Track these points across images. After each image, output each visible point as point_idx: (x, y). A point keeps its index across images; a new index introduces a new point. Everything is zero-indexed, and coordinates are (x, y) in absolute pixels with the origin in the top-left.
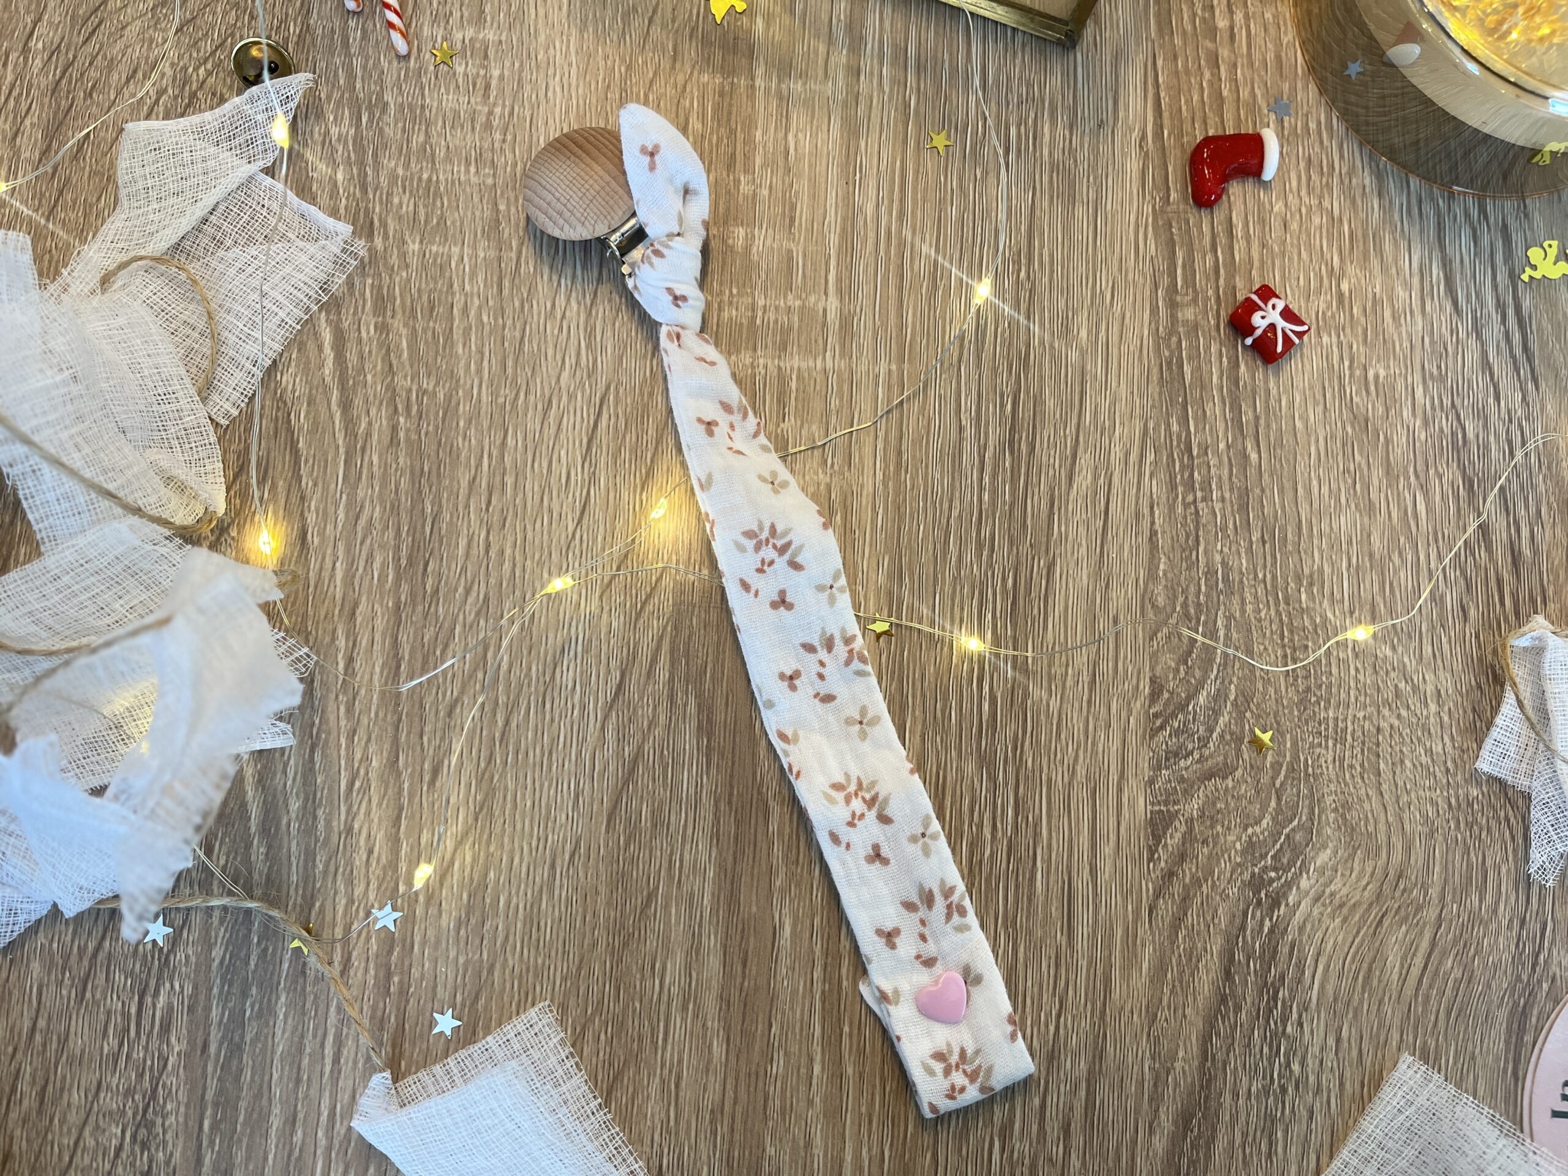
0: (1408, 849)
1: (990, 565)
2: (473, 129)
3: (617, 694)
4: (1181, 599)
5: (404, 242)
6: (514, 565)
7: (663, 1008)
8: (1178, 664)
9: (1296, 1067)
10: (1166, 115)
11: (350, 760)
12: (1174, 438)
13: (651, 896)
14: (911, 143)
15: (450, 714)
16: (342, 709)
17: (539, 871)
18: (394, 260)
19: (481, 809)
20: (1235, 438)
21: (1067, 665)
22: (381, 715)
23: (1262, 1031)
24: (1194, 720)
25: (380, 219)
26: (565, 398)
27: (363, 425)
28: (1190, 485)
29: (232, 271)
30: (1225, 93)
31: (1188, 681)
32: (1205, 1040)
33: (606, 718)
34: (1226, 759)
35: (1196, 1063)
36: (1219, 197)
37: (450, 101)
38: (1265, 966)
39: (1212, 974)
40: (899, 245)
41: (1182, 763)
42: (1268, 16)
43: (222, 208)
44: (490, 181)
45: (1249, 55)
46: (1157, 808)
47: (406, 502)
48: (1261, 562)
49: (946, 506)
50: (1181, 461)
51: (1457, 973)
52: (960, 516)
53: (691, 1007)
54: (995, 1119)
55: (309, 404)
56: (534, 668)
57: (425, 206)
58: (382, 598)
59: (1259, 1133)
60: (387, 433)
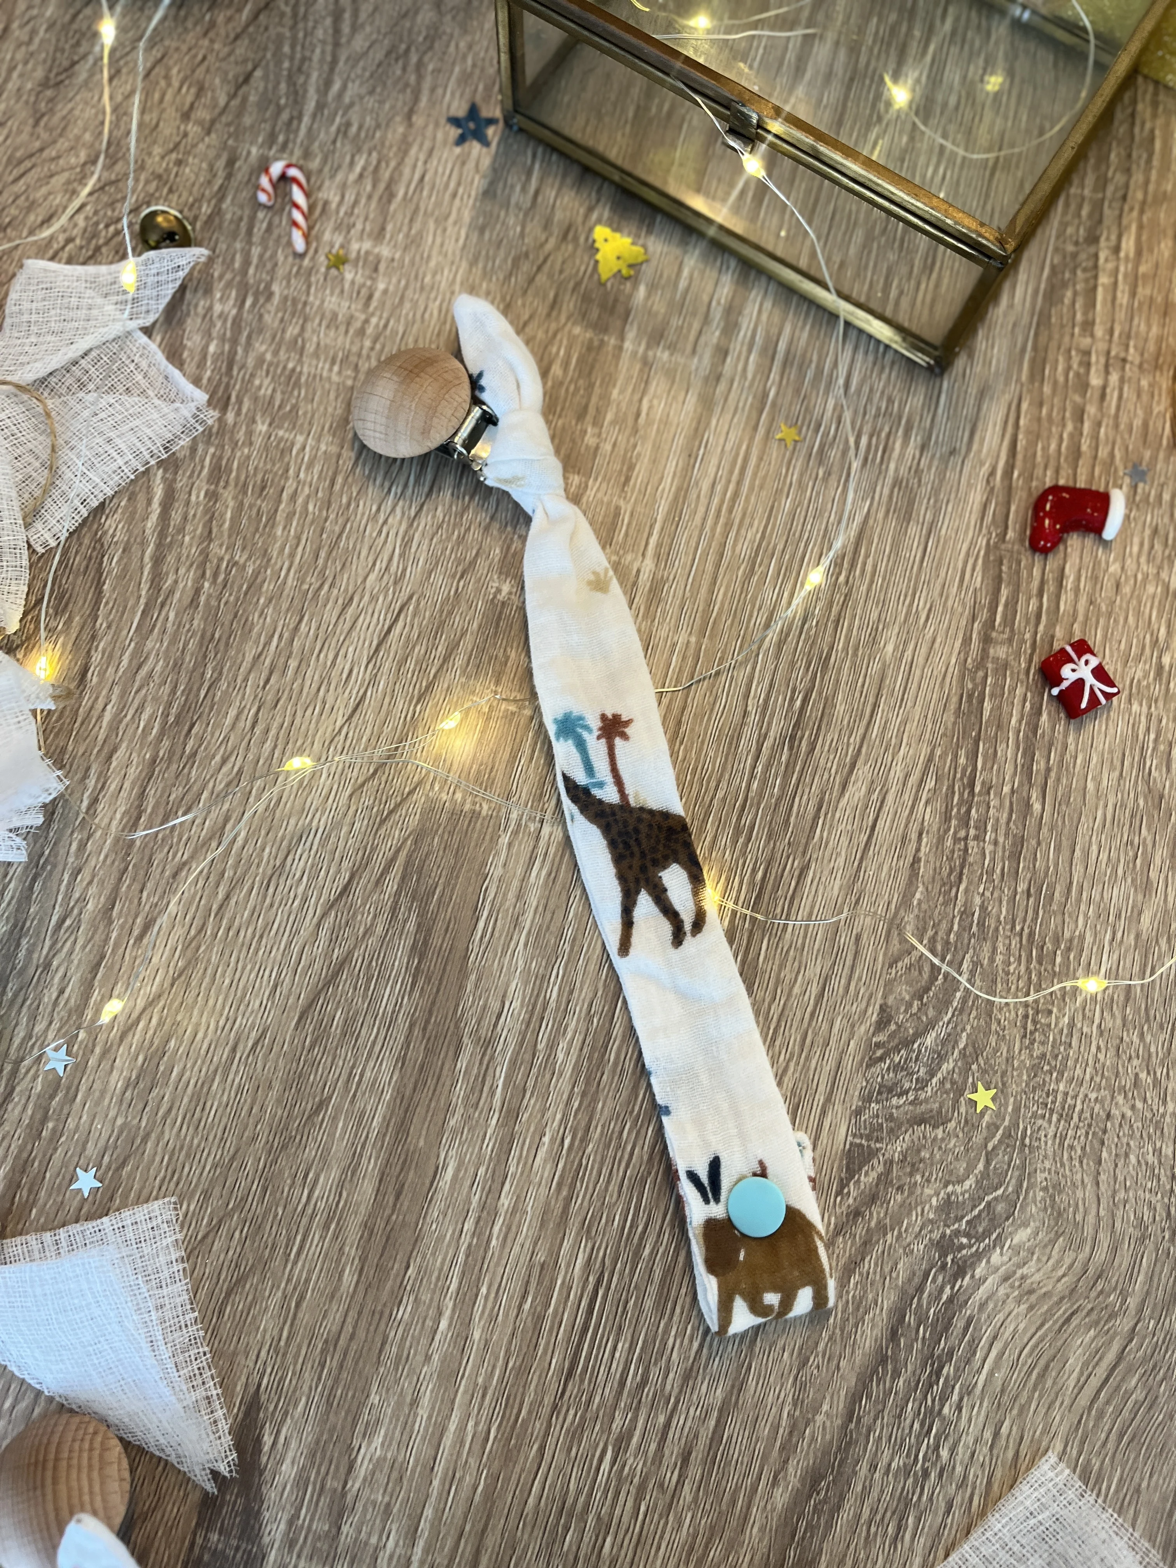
0: (1114, 1250)
1: (744, 854)
2: (347, 332)
3: (341, 894)
4: (930, 933)
5: (254, 421)
6: (275, 746)
7: (305, 1221)
8: (913, 998)
9: (944, 1453)
10: (1020, 457)
11: (68, 896)
12: (959, 770)
13: (322, 1104)
14: (761, 430)
15: (175, 875)
16: (74, 846)
17: (219, 1051)
18: (241, 436)
19: (180, 975)
20: (1021, 784)
21: (798, 972)
22: (108, 862)
23: (917, 1404)
24: (917, 1059)
25: (237, 397)
26: (366, 598)
27: (169, 582)
28: (965, 821)
29: (86, 413)
30: (1084, 448)
31: (919, 1018)
32: (855, 1399)
33: (324, 915)
34: (941, 1107)
35: (839, 1422)
36: (1055, 545)
37: (332, 302)
38: (936, 1338)
39: (877, 1332)
40: (726, 524)
41: (894, 1101)
42: (1144, 383)
43: (94, 354)
44: (349, 383)
45: (1117, 416)
46: (858, 1141)
47: (189, 662)
48: (1021, 915)
49: (713, 784)
50: (961, 795)
51: (1138, 1395)
52: (724, 799)
53: (333, 1226)
54: (614, 1426)
55: (124, 551)
56: (267, 850)
57: (283, 393)
58: (141, 749)
59: (889, 1514)
60: (190, 593)
